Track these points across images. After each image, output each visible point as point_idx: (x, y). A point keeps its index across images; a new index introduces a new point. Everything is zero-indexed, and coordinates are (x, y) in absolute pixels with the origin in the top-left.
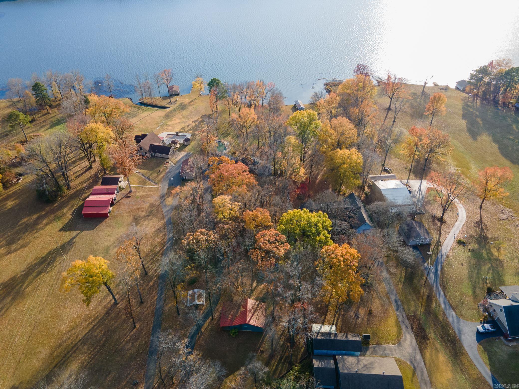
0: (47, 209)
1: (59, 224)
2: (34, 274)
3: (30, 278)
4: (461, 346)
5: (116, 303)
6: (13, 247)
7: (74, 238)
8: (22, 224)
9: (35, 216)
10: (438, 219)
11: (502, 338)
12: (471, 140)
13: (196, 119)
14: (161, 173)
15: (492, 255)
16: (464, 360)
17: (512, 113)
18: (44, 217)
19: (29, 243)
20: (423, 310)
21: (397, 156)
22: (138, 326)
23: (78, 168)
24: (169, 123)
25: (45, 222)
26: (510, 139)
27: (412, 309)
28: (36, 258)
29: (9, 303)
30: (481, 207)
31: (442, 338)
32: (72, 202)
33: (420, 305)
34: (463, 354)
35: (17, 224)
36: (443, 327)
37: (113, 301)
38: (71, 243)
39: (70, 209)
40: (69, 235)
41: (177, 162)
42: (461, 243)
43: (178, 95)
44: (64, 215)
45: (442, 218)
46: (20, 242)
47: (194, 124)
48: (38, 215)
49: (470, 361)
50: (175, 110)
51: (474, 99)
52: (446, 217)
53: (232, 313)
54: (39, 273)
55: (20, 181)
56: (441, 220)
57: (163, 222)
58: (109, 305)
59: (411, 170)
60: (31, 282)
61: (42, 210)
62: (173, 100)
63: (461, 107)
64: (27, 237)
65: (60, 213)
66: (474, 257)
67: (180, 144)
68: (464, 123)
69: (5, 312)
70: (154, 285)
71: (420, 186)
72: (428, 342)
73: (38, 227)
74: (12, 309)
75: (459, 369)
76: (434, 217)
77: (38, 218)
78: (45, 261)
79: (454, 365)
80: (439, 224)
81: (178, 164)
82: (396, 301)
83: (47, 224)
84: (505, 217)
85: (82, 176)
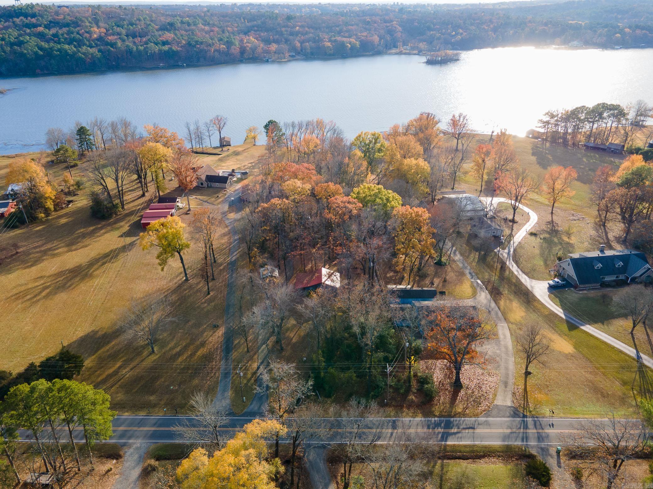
0: (103, 223)
1: (117, 233)
2: (100, 264)
3: (96, 267)
4: (534, 296)
5: (187, 280)
6: (74, 247)
7: (135, 241)
8: (78, 234)
9: (92, 228)
10: (510, 221)
11: (572, 289)
12: (542, 170)
13: (252, 161)
14: (220, 198)
15: (563, 240)
16: (536, 304)
17: (583, 151)
18: (101, 228)
19: (89, 245)
20: (496, 277)
21: (466, 182)
22: (212, 294)
23: (130, 197)
24: (223, 165)
25: (101, 232)
26: (580, 168)
27: (487, 277)
28: (99, 254)
29: (78, 282)
30: (552, 213)
31: (515, 293)
32: (128, 218)
33: (494, 274)
34: (535, 300)
35: (74, 233)
36: (516, 286)
37: (185, 278)
38: (132, 244)
39: (126, 223)
40: (129, 240)
41: (236, 190)
42: (532, 234)
43: (230, 145)
44: (121, 227)
45: (513, 219)
46: (80, 244)
47: (250, 165)
48: (94, 227)
49: (542, 304)
50: (228, 156)
51: (543, 143)
52: (516, 218)
53: (307, 279)
54: (104, 264)
55: (70, 206)
56: (513, 221)
57: (226, 229)
58: (180, 282)
59: (481, 191)
60: (98, 269)
61: (99, 224)
62: (225, 149)
63: (530, 148)
64: (87, 241)
65: (118, 225)
66: (546, 242)
67: (238, 178)
68: (534, 158)
69: (74, 287)
70: (224, 269)
71: (491, 201)
72: (502, 296)
73: (96, 235)
74: (82, 285)
75: (531, 311)
76: (506, 220)
77: (94, 229)
78: (109, 256)
79: (526, 308)
80: (511, 224)
81: (237, 192)
82: (470, 273)
83: (106, 233)
84: (576, 218)
85: (136, 201)
